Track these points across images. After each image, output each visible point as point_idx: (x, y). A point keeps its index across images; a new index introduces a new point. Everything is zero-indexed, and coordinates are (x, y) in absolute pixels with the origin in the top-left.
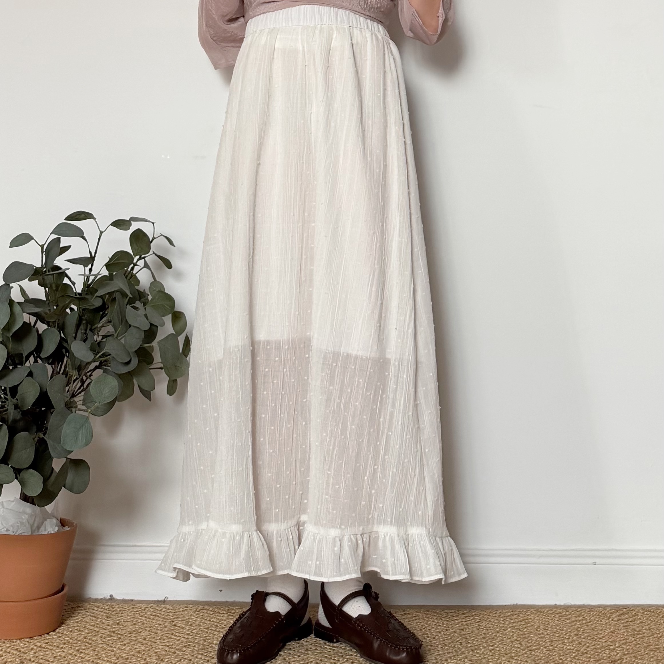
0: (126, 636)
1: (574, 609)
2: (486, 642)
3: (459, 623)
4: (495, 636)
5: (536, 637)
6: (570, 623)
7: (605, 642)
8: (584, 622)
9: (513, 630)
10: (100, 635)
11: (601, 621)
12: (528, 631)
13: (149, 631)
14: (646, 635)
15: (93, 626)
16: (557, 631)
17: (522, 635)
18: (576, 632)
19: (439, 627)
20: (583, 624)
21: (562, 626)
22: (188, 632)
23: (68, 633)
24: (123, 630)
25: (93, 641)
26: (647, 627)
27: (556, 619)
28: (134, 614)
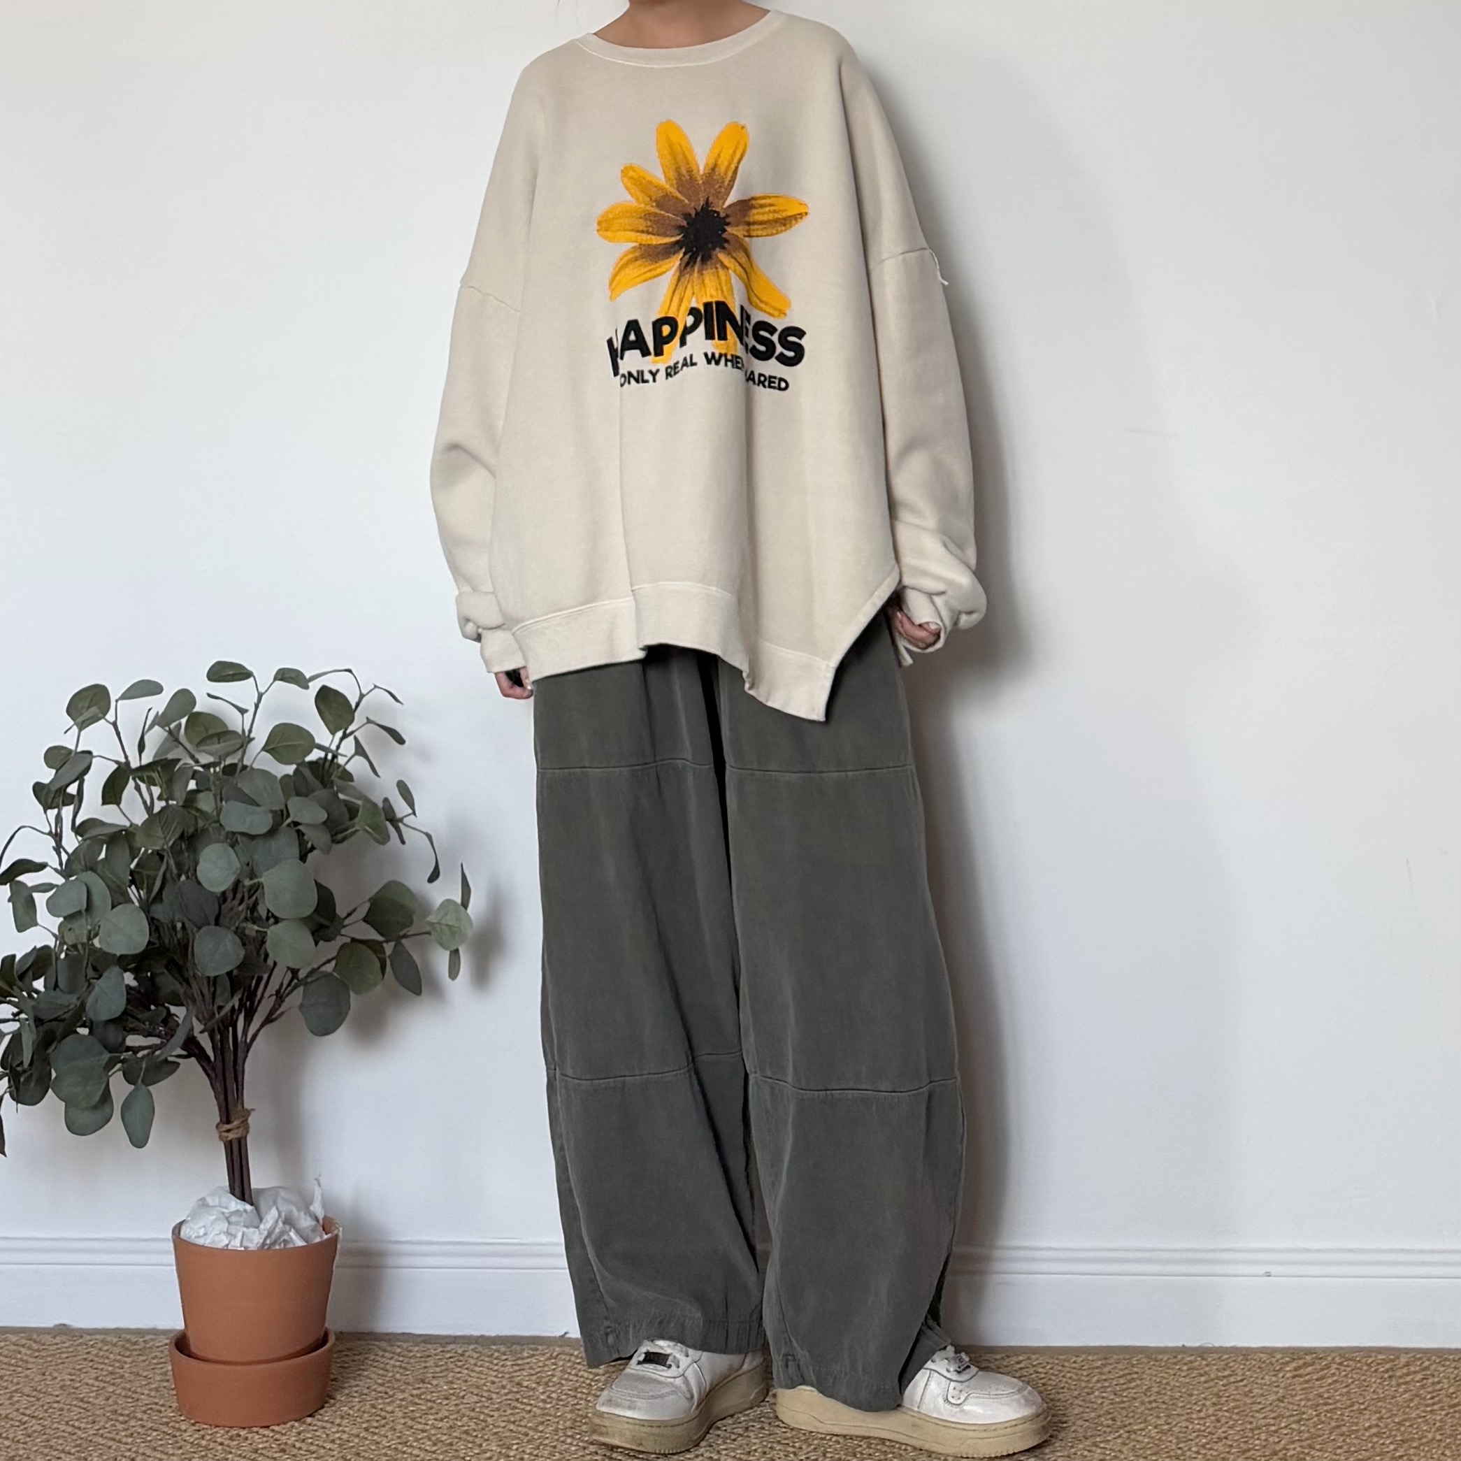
0: (440, 1403)
1: (1218, 1355)
4: (1072, 1404)
5: (1143, 1408)
6: (1205, 1382)
7: (1263, 1419)
8: (1232, 1379)
9: (1104, 1394)
10: (398, 1402)
11: (1262, 1378)
12: (1130, 1395)
13: (477, 1395)
14: (1339, 1405)
15: (382, 1385)
16: (1181, 1397)
17: (1119, 1403)
18: (1214, 1400)
20: (1230, 1383)
21: (1191, 1387)
22: (542, 1397)
23: (343, 1399)
24: (432, 1392)
25: (387, 1412)
26: (1345, 1390)
27: (1183, 1374)
28: (446, 1363)
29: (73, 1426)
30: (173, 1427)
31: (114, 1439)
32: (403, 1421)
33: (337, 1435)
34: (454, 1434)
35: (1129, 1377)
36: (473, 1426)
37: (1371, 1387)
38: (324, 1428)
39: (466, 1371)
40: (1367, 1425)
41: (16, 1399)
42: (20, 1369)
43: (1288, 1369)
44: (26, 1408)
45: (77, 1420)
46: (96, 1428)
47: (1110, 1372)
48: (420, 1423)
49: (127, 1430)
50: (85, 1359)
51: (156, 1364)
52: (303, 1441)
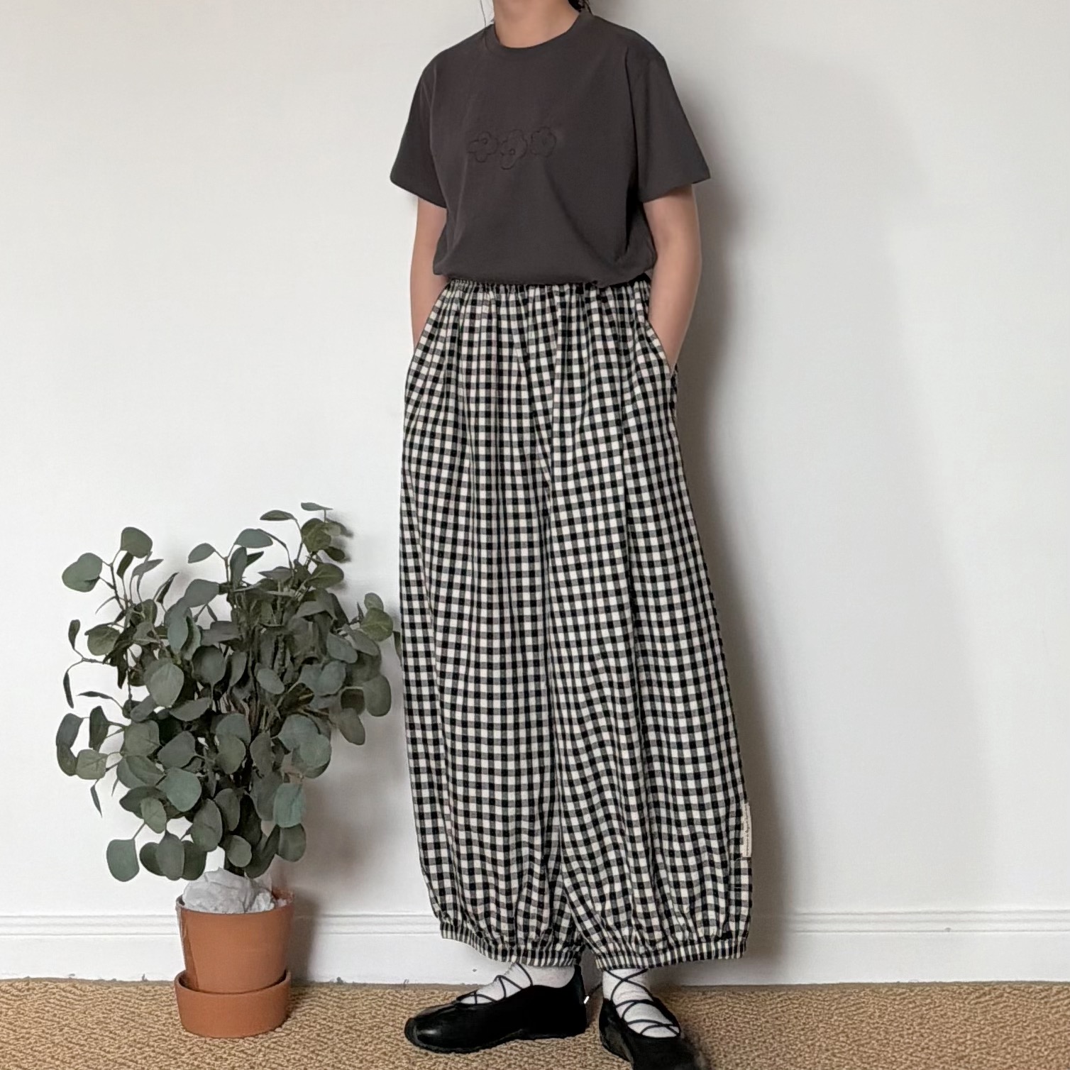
0: (367, 1033)
1: (921, 988)
2: (805, 1035)
3: (772, 1009)
4: (817, 1026)
6: (913, 1008)
7: (954, 1034)
8: (932, 1006)
10: (336, 1032)
11: (954, 1005)
12: (859, 1019)
13: (392, 1026)
14: (1008, 1023)
16: (895, 1019)
17: (851, 1024)
18: (919, 1021)
19: (748, 1016)
20: (930, 1009)
21: (903, 1012)
23: (297, 1030)
24: (361, 1024)
25: (328, 1039)
26: (1012, 1013)
27: (897, 1003)
28: (370, 1003)
29: (105, 1051)
30: (175, 1052)
31: (131, 1061)
32: (339, 1046)
33: (292, 1056)
34: (377, 1055)
35: (858, 1006)
36: (389, 1048)
37: (1031, 1010)
38: (282, 1051)
39: (383, 1009)
40: (1029, 1037)
41: (64, 1031)
42: (68, 1010)
43: (972, 997)
44: (72, 1038)
45: (108, 1046)
46: (122, 1051)
47: (845, 1002)
48: (351, 1047)
49: (143, 1053)
50: (114, 1003)
51: (165, 1006)
52: (267, 1061)
